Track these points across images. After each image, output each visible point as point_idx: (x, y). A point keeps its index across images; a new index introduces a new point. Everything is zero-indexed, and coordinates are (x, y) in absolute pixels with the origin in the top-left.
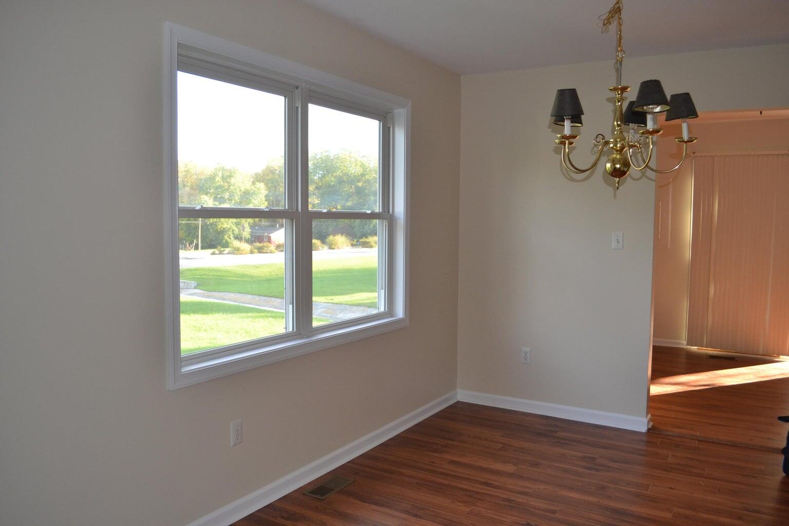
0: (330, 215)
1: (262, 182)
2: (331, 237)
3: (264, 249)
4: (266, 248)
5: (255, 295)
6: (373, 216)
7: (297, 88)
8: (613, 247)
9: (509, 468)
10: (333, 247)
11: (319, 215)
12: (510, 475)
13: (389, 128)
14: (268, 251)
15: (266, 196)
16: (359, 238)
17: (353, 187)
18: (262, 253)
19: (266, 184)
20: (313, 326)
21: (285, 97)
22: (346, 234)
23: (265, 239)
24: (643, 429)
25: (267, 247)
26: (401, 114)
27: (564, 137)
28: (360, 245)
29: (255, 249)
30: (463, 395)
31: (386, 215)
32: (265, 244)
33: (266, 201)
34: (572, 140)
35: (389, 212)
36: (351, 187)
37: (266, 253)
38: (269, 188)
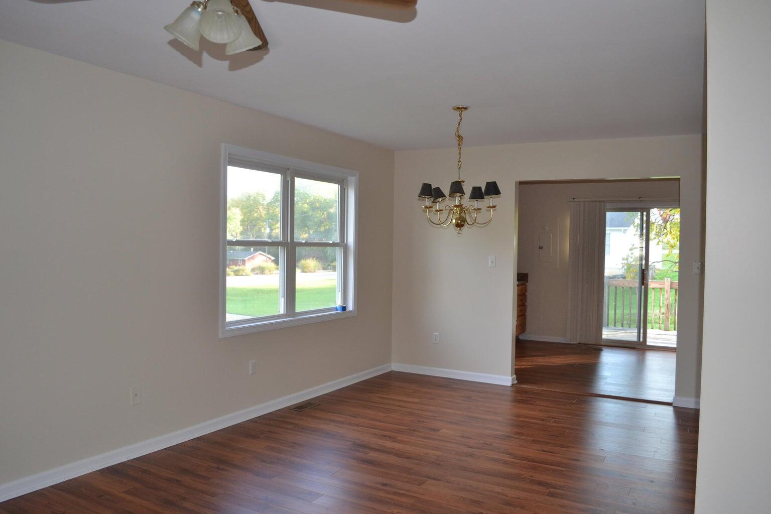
0: (307, 244)
1: (237, 207)
2: (303, 262)
3: (239, 272)
4: (241, 271)
5: (233, 313)
6: (334, 245)
7: (288, 169)
8: (489, 266)
9: (416, 400)
10: (306, 270)
11: (301, 244)
12: (416, 403)
13: (345, 189)
14: (244, 274)
15: (241, 221)
16: (330, 262)
17: (325, 213)
18: (238, 275)
19: (242, 209)
20: (296, 311)
21: (281, 175)
22: (317, 258)
23: (239, 263)
24: (509, 384)
25: (243, 270)
26: (352, 180)
27: (426, 207)
28: (331, 269)
29: (232, 271)
30: (396, 366)
31: (343, 244)
32: (241, 267)
33: (241, 225)
34: (430, 209)
35: (344, 242)
36: (323, 214)
37: (242, 275)
38: (244, 214)
